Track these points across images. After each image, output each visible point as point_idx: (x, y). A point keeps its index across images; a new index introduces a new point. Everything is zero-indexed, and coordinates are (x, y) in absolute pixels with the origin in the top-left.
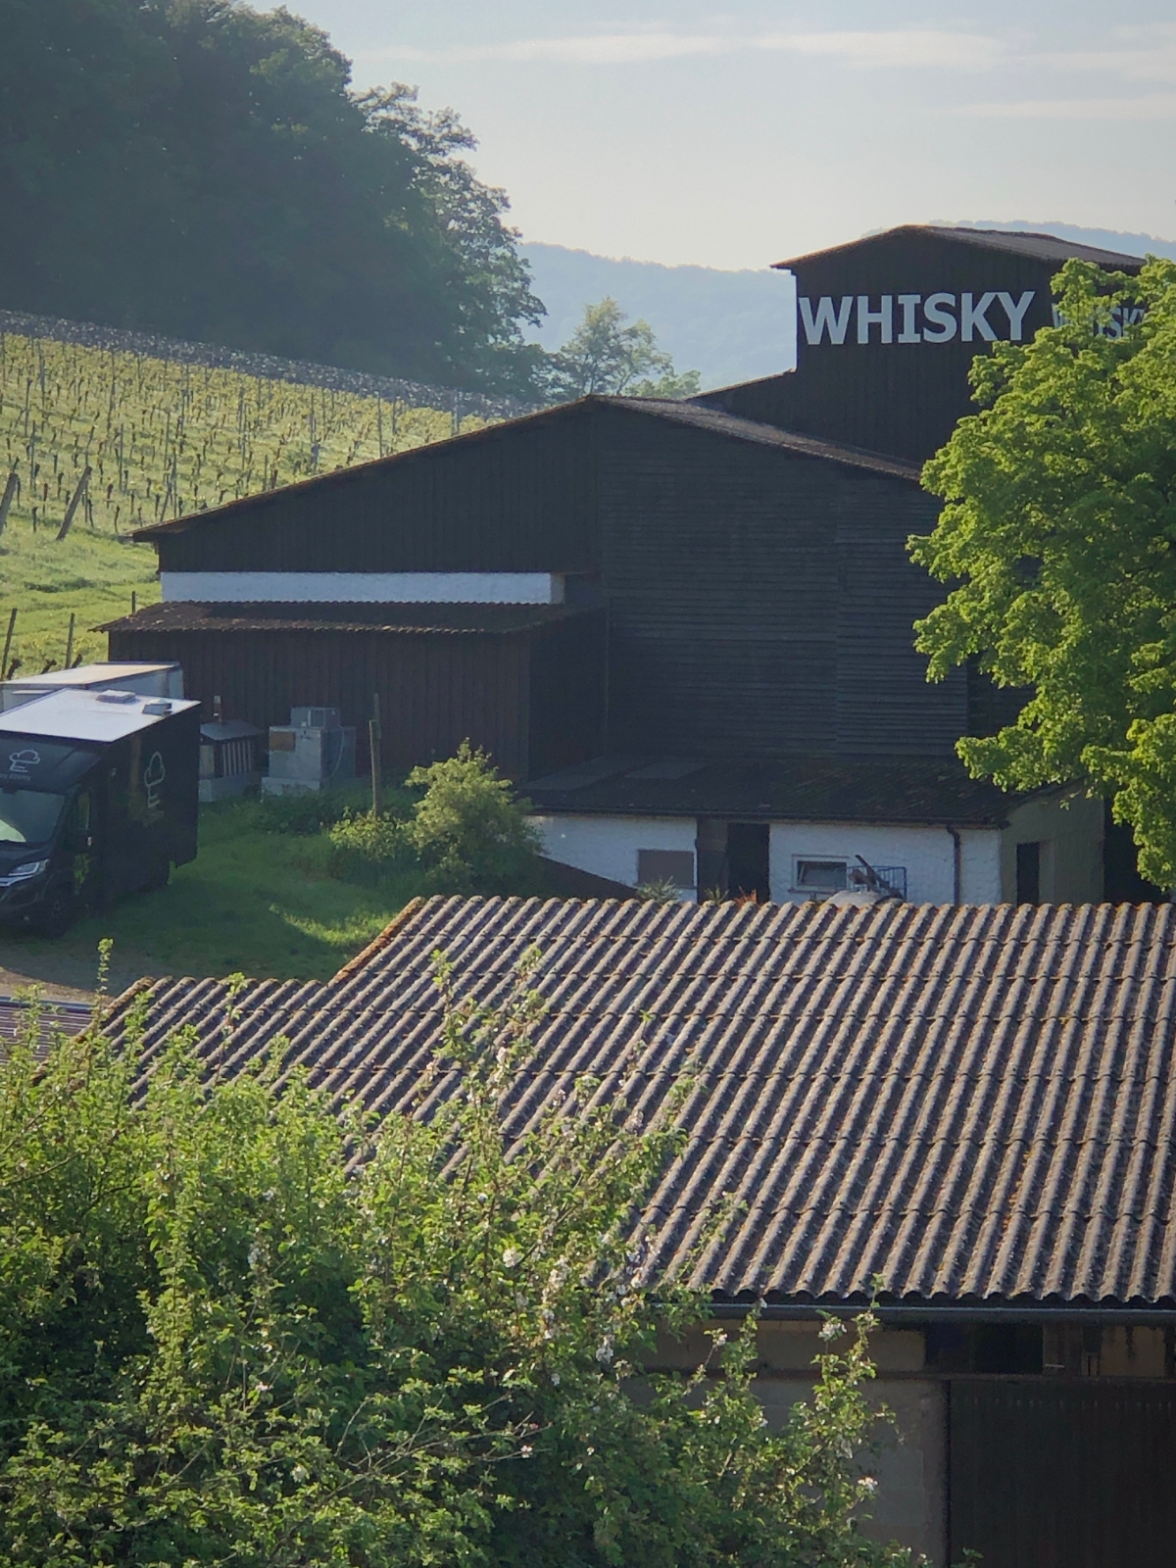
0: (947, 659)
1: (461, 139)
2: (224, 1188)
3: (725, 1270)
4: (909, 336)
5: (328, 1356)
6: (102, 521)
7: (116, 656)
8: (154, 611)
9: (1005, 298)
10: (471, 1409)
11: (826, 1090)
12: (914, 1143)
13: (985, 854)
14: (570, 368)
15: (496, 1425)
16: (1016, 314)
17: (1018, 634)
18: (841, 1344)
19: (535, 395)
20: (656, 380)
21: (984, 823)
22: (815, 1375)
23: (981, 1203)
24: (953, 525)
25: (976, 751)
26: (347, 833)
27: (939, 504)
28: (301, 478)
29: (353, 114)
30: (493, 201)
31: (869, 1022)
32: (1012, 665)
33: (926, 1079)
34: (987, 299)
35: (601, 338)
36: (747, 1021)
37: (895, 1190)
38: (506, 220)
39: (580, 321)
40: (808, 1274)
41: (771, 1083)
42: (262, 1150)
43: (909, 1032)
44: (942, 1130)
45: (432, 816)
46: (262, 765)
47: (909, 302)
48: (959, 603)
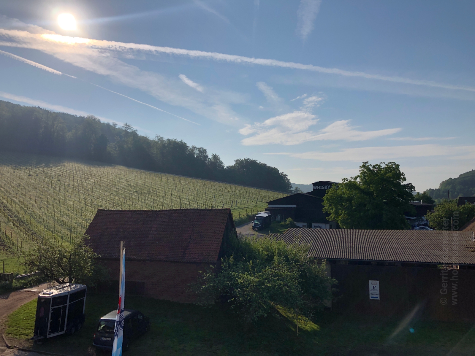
0: (325, 211)
1: (287, 176)
2: (279, 249)
3: (314, 256)
4: (321, 189)
5: (286, 261)
6: (264, 202)
7: (265, 211)
8: (267, 208)
9: (328, 186)
10: (298, 266)
11: (320, 242)
12: (327, 246)
13: (328, 225)
14: (294, 191)
15: (300, 267)
16: (329, 187)
17: (330, 210)
18: (324, 261)
19: (292, 193)
20: (300, 192)
21: (328, 223)
22: (322, 264)
23: (333, 251)
24: (325, 202)
25: (327, 218)
26: (282, 223)
27: (324, 200)
28: (277, 199)
29: (279, 174)
30: (289, 180)
31: (323, 237)
32: (330, 212)
33: (328, 242)
34: (327, 186)
35: (296, 189)
36: (314, 237)
37: (326, 250)
38: (290, 181)
39: (295, 188)
40: (320, 256)
41: (316, 242)
42: (281, 246)
43: (326, 238)
44: (329, 246)
45: (288, 222)
46: (276, 218)
47: (321, 186)
48: (325, 207)
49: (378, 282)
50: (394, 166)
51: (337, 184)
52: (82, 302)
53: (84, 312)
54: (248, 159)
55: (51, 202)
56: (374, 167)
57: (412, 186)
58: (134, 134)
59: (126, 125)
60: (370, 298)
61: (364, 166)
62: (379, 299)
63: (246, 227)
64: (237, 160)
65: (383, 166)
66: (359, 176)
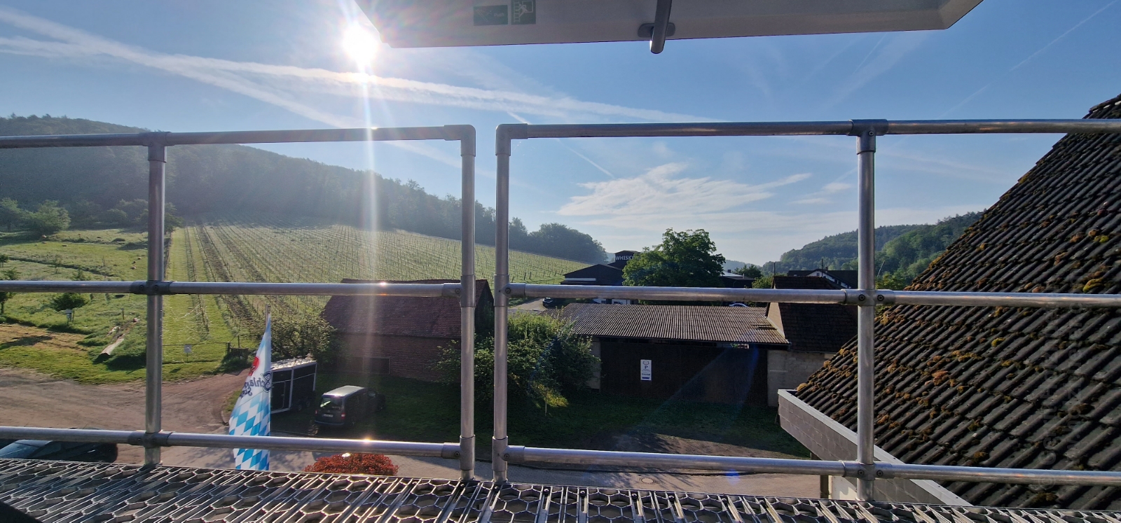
4: (624, 259)
8: (564, 281)
18: (589, 338)
22: (587, 341)
24: (625, 274)
27: (624, 272)
28: (577, 270)
34: (630, 256)
47: (624, 256)
48: (625, 280)
49: (650, 361)
50: (703, 235)
51: (638, 254)
52: (312, 378)
53: (314, 389)
54: (556, 224)
55: (312, 272)
56: (679, 235)
57: (722, 257)
58: (421, 193)
59: (411, 181)
60: (642, 379)
61: (667, 234)
62: (650, 379)
63: (535, 303)
64: (543, 225)
65: (690, 234)
66: (662, 245)
